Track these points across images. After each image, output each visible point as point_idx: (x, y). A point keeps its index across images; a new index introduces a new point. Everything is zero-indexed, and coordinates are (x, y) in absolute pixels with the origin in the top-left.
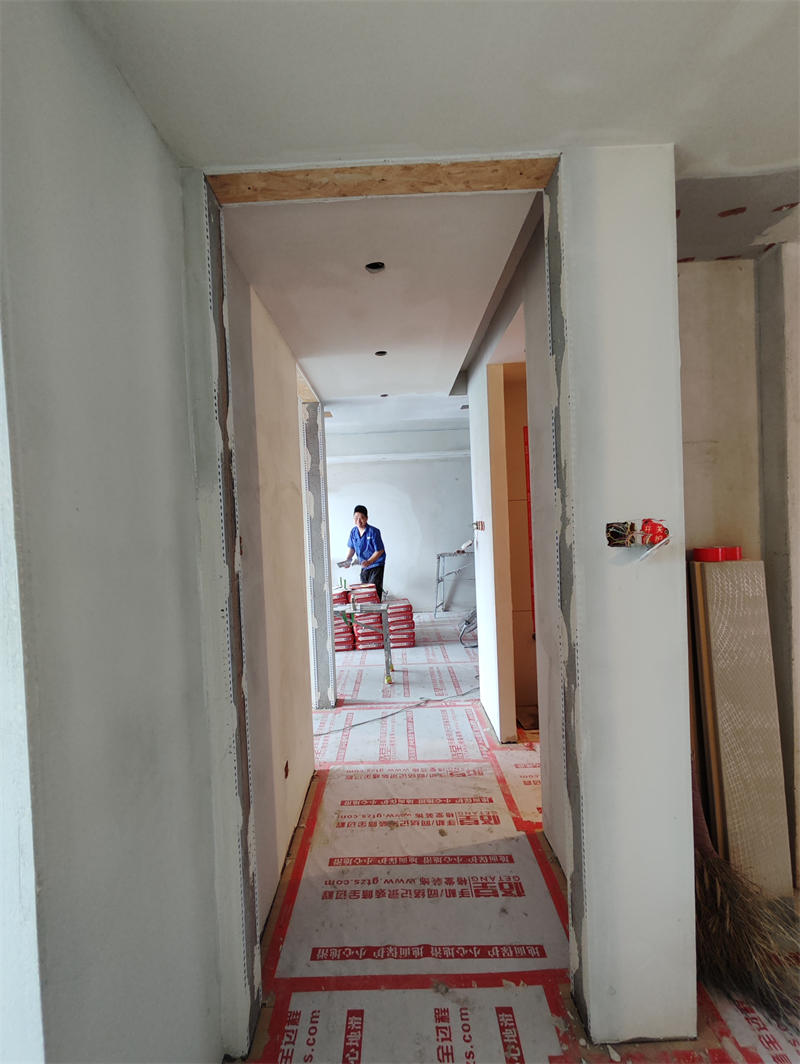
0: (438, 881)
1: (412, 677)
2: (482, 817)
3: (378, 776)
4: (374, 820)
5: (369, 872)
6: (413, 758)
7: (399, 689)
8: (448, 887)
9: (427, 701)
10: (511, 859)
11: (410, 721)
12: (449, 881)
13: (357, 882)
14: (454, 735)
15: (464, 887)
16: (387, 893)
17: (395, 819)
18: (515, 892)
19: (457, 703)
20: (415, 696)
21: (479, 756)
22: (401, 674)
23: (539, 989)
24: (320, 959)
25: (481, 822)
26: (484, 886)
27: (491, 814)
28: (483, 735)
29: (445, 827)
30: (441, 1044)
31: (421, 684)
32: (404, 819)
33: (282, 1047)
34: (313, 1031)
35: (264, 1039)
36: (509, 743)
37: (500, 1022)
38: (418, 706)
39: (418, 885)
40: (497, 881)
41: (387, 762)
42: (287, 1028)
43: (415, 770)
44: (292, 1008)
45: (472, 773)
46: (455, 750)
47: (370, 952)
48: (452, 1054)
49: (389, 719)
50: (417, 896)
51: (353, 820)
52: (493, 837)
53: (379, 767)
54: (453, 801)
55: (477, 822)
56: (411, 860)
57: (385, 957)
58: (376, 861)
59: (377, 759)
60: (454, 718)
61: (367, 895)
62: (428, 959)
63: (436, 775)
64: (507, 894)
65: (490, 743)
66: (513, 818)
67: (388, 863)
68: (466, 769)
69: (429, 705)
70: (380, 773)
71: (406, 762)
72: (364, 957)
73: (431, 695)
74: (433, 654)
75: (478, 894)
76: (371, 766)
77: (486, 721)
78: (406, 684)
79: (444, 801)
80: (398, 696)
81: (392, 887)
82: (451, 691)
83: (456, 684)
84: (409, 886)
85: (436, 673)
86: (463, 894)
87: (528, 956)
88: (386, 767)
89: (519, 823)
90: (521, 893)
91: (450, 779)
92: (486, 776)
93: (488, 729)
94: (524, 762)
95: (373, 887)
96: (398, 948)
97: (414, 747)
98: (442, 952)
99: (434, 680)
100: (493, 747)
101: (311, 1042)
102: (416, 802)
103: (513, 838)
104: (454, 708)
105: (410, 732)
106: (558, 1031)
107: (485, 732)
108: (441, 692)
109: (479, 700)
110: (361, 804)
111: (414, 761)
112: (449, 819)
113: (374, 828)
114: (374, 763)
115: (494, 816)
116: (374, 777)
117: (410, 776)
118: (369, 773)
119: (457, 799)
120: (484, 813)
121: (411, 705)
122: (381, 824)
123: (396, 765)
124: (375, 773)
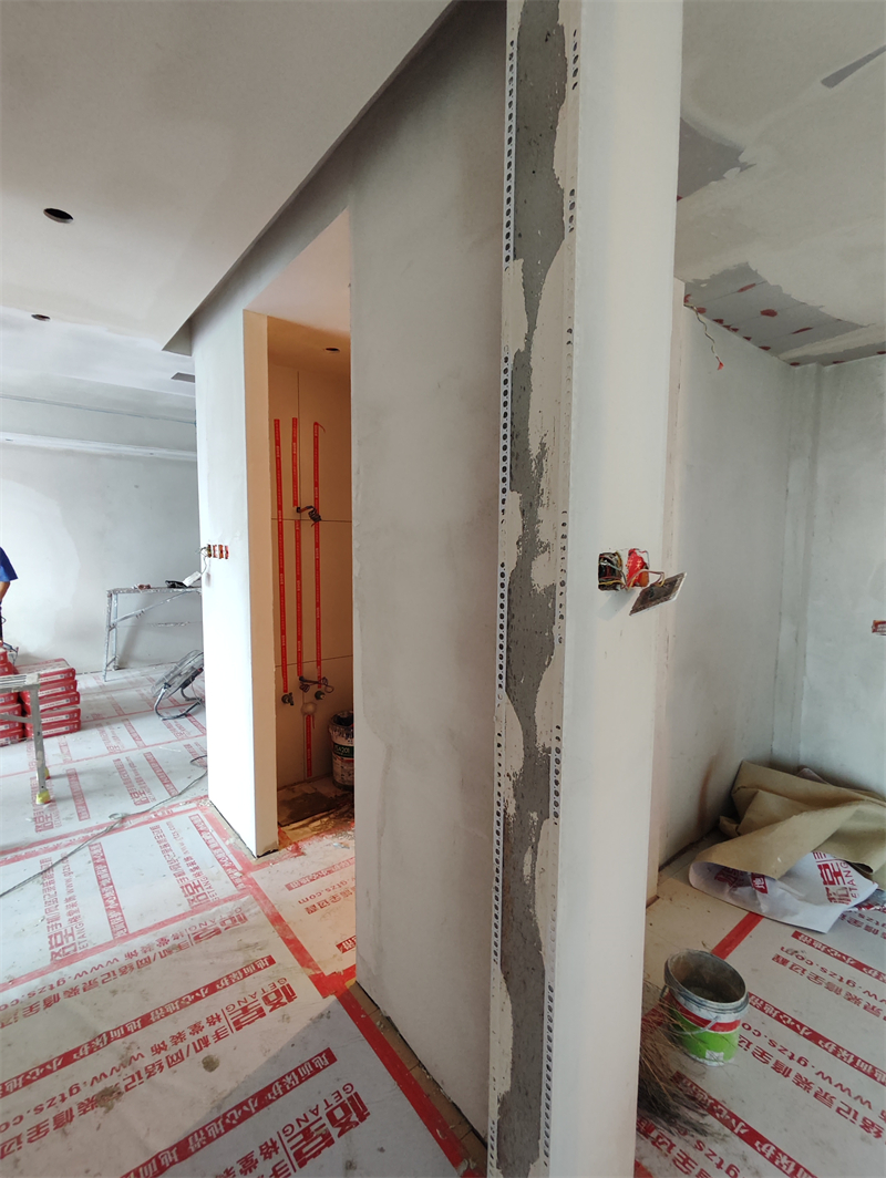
1: (87, 782)
2: (265, 999)
3: (56, 998)
6: (121, 933)
7: (67, 809)
9: (123, 819)
10: (330, 1057)
11: (100, 862)
14: (183, 864)
15: (275, 1158)
18: (354, 1117)
19: (175, 810)
20: (100, 814)
21: (231, 890)
25: (267, 1009)
26: (307, 1135)
27: (278, 987)
28: (228, 852)
29: (213, 1050)
31: (106, 792)
32: (129, 1071)
36: (269, 853)
38: (111, 830)
40: (322, 1111)
41: (70, 959)
43: (129, 956)
45: (229, 922)
46: (192, 890)
49: (58, 873)
52: (294, 1028)
53: (53, 977)
54: (212, 989)
55: (261, 1013)
59: (48, 962)
60: (176, 835)
63: (170, 949)
64: (344, 1128)
65: (241, 861)
66: (311, 978)
68: (218, 919)
69: (128, 823)
70: (59, 990)
71: (109, 945)
73: (127, 806)
74: (115, 738)
75: (302, 1159)
76: (36, 983)
77: (226, 827)
78: (78, 797)
79: (196, 997)
80: (67, 821)
82: (160, 793)
83: (165, 780)
85: (127, 768)
88: (68, 971)
89: (322, 983)
90: (362, 1113)
91: (197, 949)
92: (251, 920)
93: (232, 840)
94: (296, 877)
97: (119, 909)
99: (128, 779)
100: (248, 868)
102: (146, 1021)
103: (322, 1015)
104: (171, 819)
105: (105, 884)
107: (230, 846)
108: (142, 797)
109: (207, 796)
110: (26, 1083)
111: (124, 938)
112: (214, 1028)
113: (68, 1127)
114: (42, 973)
115: (283, 988)
116: (48, 1004)
117: (123, 971)
118: (33, 1000)
119: (218, 982)
120: (269, 990)
121: (95, 832)
122: (85, 1107)
123: (90, 959)
124: (48, 994)
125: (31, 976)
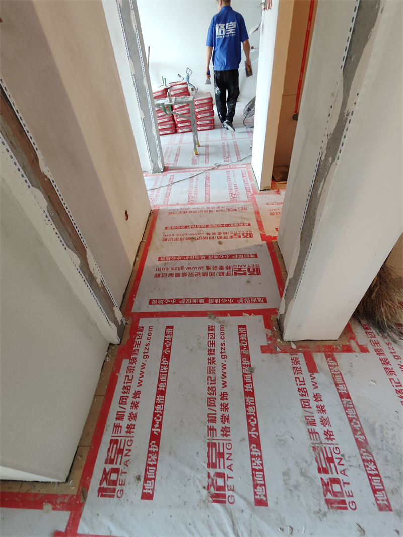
0: (215, 268)
1: (211, 150)
2: (243, 234)
4: (183, 237)
5: (179, 264)
6: (207, 201)
7: (202, 158)
8: (220, 271)
9: (218, 166)
10: (256, 256)
11: (207, 178)
12: (221, 268)
13: (172, 269)
14: (233, 186)
15: (229, 270)
16: (188, 274)
17: (194, 236)
18: (256, 273)
19: (237, 166)
20: (212, 162)
21: (246, 199)
22: (204, 148)
23: (261, 317)
24: (153, 304)
25: (242, 237)
26: (240, 270)
27: (249, 232)
28: (250, 186)
29: (222, 240)
30: (209, 339)
31: (216, 155)
32: (199, 236)
33: (136, 340)
34: (149, 334)
35: (127, 337)
36: (265, 190)
37: (239, 331)
38: (213, 169)
39: (204, 270)
40: (247, 267)
41: (192, 204)
42: (137, 333)
43: (208, 208)
44: (140, 325)
45: (240, 209)
46: (233, 195)
47: (178, 301)
48: (214, 344)
49: (195, 178)
50: (204, 275)
51: (172, 237)
52: (248, 245)
53: (187, 207)
54: (228, 225)
55: (240, 237)
56: (201, 258)
57: (185, 303)
58: (183, 258)
59: (187, 203)
60: (234, 176)
61: (178, 275)
62: (207, 304)
63: (219, 210)
64: (251, 273)
65: (253, 191)
66: (261, 234)
67: (189, 259)
68: (237, 207)
69: (220, 168)
70: (188, 211)
71: (203, 203)
72: (175, 303)
73: (221, 161)
75: (236, 274)
77: (253, 177)
78: (207, 155)
79: (222, 226)
80: (202, 163)
81: (191, 271)
82: (234, 158)
83: (238, 154)
84: (199, 271)
85: (226, 147)
86: (227, 274)
87: (258, 302)
88: (191, 207)
89: (264, 237)
90: (259, 273)
91: (227, 213)
92: (248, 210)
93: (254, 182)
94: (272, 201)
95: (181, 271)
96: (192, 299)
97: (209, 194)
98: (214, 301)
99: (225, 151)
100: (255, 193)
101: (149, 338)
102: (207, 226)
103: (259, 245)
104: (235, 169)
105: (207, 186)
106: (267, 335)
107: (252, 184)
108: (227, 159)
109: (251, 163)
110: (176, 228)
111: (208, 203)
112: (224, 235)
113: (183, 241)
114: (185, 205)
115: (250, 234)
116: (184, 213)
117: (205, 212)
118: (181, 211)
119: (230, 224)
120: (245, 232)
121: (209, 168)
122: (187, 239)
123: (197, 205)
124: (185, 210)
125: (182, 205)
